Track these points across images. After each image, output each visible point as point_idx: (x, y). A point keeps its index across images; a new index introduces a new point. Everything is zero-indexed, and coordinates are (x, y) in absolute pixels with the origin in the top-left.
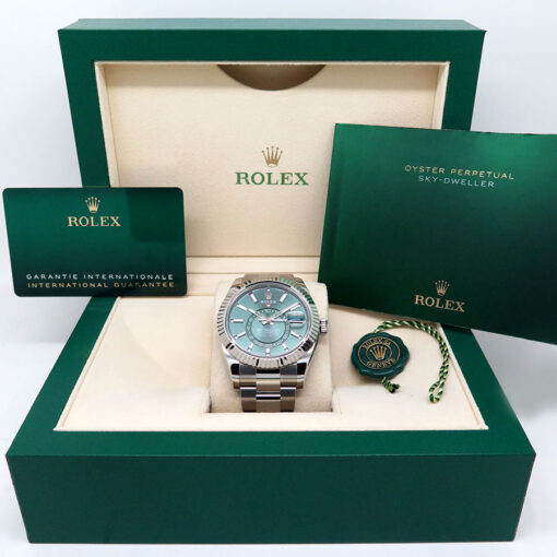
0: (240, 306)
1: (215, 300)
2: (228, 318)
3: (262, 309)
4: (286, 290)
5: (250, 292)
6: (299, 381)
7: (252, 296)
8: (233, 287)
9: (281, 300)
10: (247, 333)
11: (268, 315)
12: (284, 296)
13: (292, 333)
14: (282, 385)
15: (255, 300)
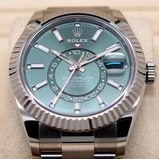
0: (40, 47)
1: (10, 42)
2: (24, 64)
3: (69, 50)
4: (101, 25)
5: (53, 28)
6: (119, 145)
7: (56, 33)
8: (30, 22)
9: (95, 38)
10: (49, 84)
11: (77, 58)
12: (98, 33)
13: (110, 82)
14: (97, 151)
15: (60, 38)
